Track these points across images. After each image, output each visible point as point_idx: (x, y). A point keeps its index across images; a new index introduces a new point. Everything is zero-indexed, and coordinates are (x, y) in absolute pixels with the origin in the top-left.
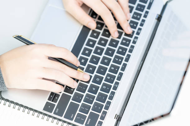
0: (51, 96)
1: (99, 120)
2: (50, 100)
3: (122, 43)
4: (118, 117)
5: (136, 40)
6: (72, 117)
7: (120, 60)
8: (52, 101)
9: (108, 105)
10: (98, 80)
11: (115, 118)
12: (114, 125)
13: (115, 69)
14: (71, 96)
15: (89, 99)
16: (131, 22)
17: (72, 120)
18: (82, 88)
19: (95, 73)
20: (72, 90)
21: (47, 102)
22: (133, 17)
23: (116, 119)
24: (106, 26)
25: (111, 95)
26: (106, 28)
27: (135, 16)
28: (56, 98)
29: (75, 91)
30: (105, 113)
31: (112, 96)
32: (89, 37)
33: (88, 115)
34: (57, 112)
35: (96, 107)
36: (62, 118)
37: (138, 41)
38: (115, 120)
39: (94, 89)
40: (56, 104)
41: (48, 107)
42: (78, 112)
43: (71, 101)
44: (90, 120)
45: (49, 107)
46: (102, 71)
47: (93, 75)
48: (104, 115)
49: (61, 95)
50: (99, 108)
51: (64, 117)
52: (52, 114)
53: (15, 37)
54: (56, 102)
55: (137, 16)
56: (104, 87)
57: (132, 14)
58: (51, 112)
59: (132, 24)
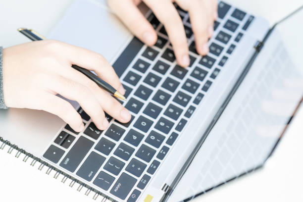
0: (61, 137)
1: (135, 187)
2: (58, 143)
3: (193, 75)
4: (168, 189)
5: (216, 73)
6: (90, 176)
7: (185, 100)
8: (61, 145)
9: (155, 167)
10: (143, 124)
11: (162, 189)
12: (159, 200)
13: (175, 112)
14: (94, 143)
15: (124, 152)
16: (213, 45)
17: (89, 180)
18: (114, 132)
19: (141, 113)
20: (98, 133)
21: (52, 146)
22: (217, 38)
23: (165, 191)
24: (171, 45)
25: (161, 152)
26: (170, 47)
27: (221, 36)
28: (69, 141)
29: (103, 135)
30: (147, 178)
31: (164, 153)
32: (139, 56)
33: (117, 177)
34: (66, 163)
35: (133, 166)
36: (74, 175)
37: (220, 76)
38: (163, 193)
39: (135, 137)
40: (67, 151)
41: (52, 154)
42: (102, 169)
43: (93, 149)
44: (120, 185)
45: (54, 153)
46: (153, 111)
47: (137, 116)
48: (145, 181)
49: (77, 137)
50: (139, 169)
51: (77, 174)
52: (57, 166)
53: (21, 32)
54: (67, 147)
55: (223, 38)
56: (153, 138)
57: (216, 33)
58: (56, 162)
59: (213, 49)
